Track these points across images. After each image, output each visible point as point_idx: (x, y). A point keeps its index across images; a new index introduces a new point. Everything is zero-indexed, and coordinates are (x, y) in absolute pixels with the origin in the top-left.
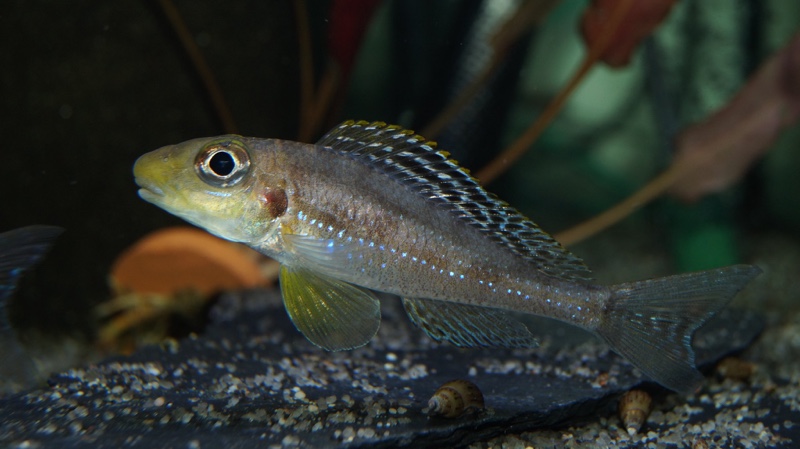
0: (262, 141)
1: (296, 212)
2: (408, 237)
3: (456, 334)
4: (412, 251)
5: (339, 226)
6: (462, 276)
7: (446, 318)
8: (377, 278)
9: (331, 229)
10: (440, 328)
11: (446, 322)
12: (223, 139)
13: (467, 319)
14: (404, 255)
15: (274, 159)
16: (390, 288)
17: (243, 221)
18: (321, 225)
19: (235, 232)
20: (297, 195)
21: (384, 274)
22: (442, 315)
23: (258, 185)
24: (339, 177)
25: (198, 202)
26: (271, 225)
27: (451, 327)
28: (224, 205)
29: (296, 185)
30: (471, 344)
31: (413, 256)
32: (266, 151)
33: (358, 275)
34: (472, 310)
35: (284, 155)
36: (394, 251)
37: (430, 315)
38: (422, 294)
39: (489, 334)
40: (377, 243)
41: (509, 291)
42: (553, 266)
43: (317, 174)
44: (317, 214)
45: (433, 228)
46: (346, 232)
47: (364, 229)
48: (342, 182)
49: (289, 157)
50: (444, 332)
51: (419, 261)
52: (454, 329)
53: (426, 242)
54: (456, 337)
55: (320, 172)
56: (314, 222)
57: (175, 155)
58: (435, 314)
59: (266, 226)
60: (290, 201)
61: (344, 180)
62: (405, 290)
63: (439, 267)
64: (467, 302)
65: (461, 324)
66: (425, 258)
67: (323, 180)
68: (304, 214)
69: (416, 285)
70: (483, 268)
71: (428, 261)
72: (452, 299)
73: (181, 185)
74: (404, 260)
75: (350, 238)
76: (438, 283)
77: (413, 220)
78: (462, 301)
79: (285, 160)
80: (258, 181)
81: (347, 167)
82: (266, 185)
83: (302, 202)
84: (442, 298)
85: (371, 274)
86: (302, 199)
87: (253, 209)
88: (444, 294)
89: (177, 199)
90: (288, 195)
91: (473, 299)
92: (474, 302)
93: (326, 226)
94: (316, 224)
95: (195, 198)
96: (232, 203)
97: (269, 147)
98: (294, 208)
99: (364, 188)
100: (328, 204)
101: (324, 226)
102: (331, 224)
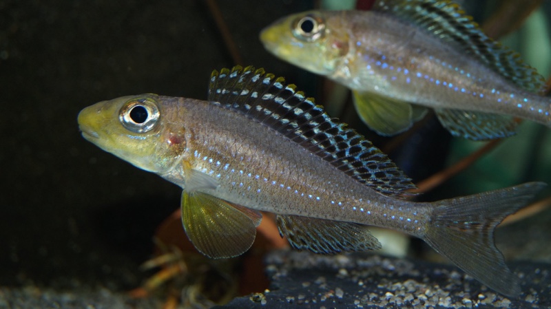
0: (169, 99)
1: (193, 152)
2: (276, 169)
3: (315, 243)
4: (279, 180)
5: (224, 162)
6: (318, 198)
7: (309, 230)
8: (255, 200)
9: (219, 163)
10: (302, 238)
11: (308, 233)
12: (140, 97)
13: (325, 230)
14: (274, 182)
15: (177, 112)
16: (266, 207)
17: (155, 157)
18: (211, 160)
19: (150, 165)
20: (193, 139)
21: (259, 196)
22: (305, 228)
23: (165, 131)
24: (225, 125)
25: (122, 143)
26: (175, 160)
27: (311, 236)
28: (141, 146)
29: (192, 131)
30: (326, 250)
31: (280, 183)
32: (172, 106)
33: (240, 198)
34: (329, 223)
35: (184, 109)
36: (266, 179)
37: (295, 229)
38: (290, 212)
39: (342, 241)
40: (253, 174)
41: (355, 208)
42: (389, 187)
43: (208, 123)
44: (208, 153)
45: (295, 163)
46: (230, 166)
47: (243, 164)
48: (227, 129)
49: (188, 110)
50: (306, 241)
51: (286, 187)
52: (314, 239)
53: (290, 173)
54: (315, 245)
55: (211, 122)
56: (205, 158)
57: (106, 108)
58: (300, 227)
59: (171, 161)
60: (188, 143)
61: (229, 128)
62: (277, 209)
63: (300, 192)
64: (324, 218)
65: (320, 235)
66: (290, 184)
67: (213, 128)
68: (198, 153)
69: (284, 205)
70: (334, 192)
71: (292, 187)
72: (312, 215)
73: (110, 131)
74: (273, 187)
75: (233, 170)
76: (300, 204)
77: (280, 158)
78: (320, 216)
79: (185, 112)
80: (165, 128)
81: (231, 118)
82: (170, 131)
83: (197, 144)
84: (305, 214)
85: (250, 197)
86: (198, 142)
87: (161, 149)
88: (306, 211)
89: (108, 141)
90: (187, 139)
91: (328, 215)
92: (329, 218)
93: (215, 161)
94: (208, 160)
95: (120, 140)
96: (147, 144)
97: (174, 103)
98: (191, 148)
99: (243, 134)
100: (216, 145)
101: (214, 161)
102: (218, 159)
